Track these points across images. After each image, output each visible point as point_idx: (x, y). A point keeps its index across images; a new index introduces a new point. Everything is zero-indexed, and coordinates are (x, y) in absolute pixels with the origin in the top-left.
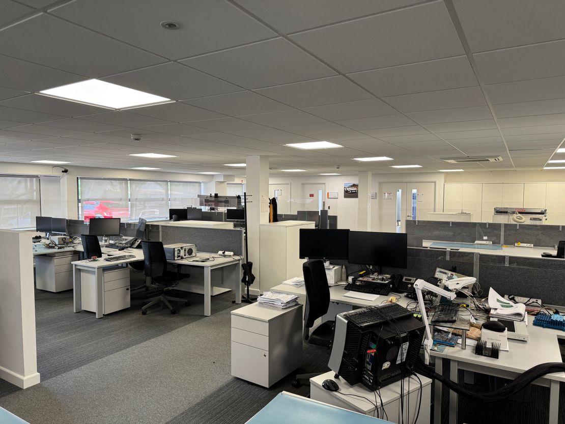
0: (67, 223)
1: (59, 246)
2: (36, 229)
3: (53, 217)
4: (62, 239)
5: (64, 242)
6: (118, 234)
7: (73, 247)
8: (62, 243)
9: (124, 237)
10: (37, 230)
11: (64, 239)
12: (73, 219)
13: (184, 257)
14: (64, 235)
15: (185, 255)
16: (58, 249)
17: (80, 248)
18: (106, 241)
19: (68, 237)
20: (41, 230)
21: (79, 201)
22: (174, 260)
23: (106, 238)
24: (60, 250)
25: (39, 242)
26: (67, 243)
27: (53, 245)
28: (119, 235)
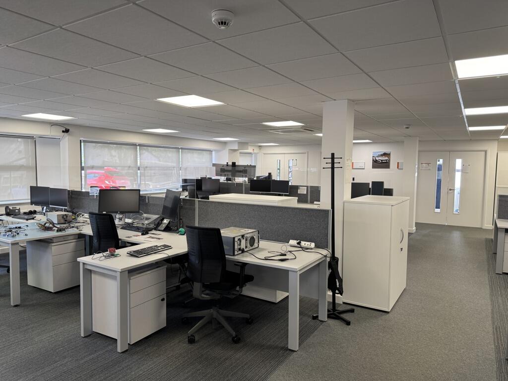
0: (69, 194)
1: (58, 226)
2: (30, 201)
3: (52, 187)
4: (63, 216)
5: (65, 220)
6: (138, 210)
7: (77, 228)
8: (63, 221)
9: (145, 215)
10: (32, 203)
11: (65, 217)
12: (76, 190)
13: (246, 250)
14: (65, 210)
15: (246, 247)
16: (57, 231)
17: (88, 230)
18: (120, 219)
19: (70, 214)
20: (37, 204)
21: (82, 168)
22: (234, 255)
23: (121, 216)
24: (60, 234)
25: (33, 219)
26: (70, 222)
27: (51, 226)
28: (138, 212)
